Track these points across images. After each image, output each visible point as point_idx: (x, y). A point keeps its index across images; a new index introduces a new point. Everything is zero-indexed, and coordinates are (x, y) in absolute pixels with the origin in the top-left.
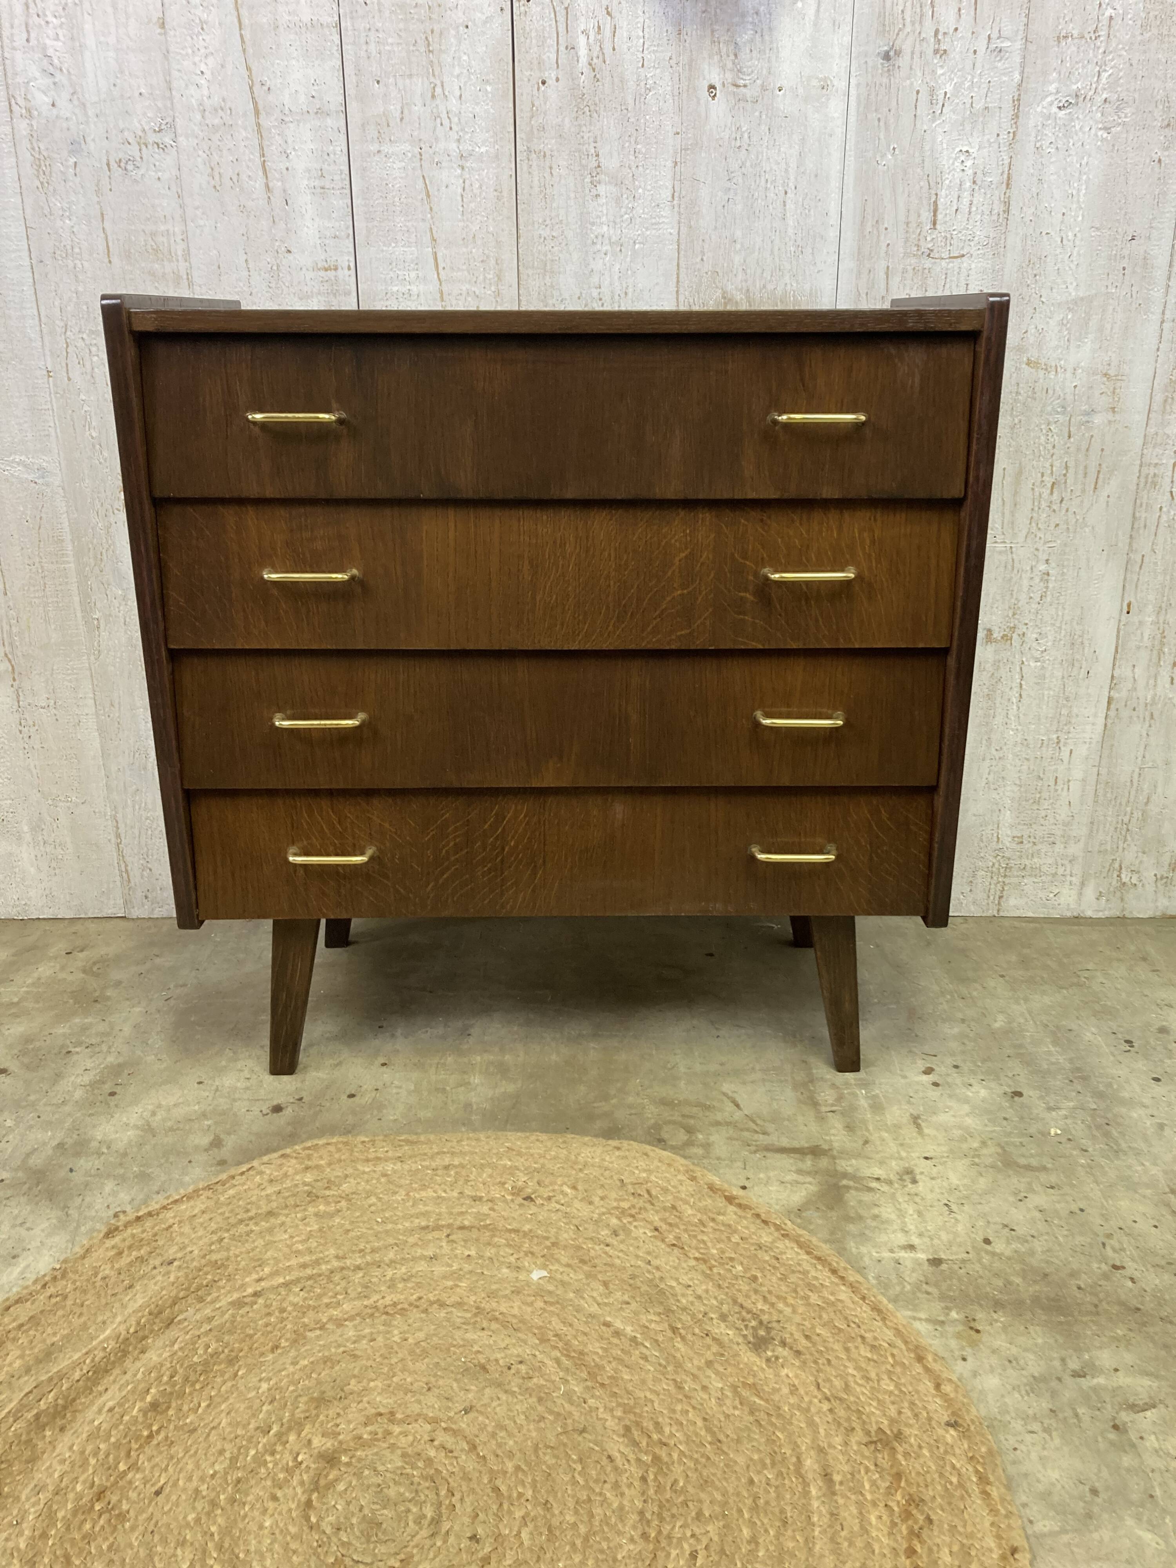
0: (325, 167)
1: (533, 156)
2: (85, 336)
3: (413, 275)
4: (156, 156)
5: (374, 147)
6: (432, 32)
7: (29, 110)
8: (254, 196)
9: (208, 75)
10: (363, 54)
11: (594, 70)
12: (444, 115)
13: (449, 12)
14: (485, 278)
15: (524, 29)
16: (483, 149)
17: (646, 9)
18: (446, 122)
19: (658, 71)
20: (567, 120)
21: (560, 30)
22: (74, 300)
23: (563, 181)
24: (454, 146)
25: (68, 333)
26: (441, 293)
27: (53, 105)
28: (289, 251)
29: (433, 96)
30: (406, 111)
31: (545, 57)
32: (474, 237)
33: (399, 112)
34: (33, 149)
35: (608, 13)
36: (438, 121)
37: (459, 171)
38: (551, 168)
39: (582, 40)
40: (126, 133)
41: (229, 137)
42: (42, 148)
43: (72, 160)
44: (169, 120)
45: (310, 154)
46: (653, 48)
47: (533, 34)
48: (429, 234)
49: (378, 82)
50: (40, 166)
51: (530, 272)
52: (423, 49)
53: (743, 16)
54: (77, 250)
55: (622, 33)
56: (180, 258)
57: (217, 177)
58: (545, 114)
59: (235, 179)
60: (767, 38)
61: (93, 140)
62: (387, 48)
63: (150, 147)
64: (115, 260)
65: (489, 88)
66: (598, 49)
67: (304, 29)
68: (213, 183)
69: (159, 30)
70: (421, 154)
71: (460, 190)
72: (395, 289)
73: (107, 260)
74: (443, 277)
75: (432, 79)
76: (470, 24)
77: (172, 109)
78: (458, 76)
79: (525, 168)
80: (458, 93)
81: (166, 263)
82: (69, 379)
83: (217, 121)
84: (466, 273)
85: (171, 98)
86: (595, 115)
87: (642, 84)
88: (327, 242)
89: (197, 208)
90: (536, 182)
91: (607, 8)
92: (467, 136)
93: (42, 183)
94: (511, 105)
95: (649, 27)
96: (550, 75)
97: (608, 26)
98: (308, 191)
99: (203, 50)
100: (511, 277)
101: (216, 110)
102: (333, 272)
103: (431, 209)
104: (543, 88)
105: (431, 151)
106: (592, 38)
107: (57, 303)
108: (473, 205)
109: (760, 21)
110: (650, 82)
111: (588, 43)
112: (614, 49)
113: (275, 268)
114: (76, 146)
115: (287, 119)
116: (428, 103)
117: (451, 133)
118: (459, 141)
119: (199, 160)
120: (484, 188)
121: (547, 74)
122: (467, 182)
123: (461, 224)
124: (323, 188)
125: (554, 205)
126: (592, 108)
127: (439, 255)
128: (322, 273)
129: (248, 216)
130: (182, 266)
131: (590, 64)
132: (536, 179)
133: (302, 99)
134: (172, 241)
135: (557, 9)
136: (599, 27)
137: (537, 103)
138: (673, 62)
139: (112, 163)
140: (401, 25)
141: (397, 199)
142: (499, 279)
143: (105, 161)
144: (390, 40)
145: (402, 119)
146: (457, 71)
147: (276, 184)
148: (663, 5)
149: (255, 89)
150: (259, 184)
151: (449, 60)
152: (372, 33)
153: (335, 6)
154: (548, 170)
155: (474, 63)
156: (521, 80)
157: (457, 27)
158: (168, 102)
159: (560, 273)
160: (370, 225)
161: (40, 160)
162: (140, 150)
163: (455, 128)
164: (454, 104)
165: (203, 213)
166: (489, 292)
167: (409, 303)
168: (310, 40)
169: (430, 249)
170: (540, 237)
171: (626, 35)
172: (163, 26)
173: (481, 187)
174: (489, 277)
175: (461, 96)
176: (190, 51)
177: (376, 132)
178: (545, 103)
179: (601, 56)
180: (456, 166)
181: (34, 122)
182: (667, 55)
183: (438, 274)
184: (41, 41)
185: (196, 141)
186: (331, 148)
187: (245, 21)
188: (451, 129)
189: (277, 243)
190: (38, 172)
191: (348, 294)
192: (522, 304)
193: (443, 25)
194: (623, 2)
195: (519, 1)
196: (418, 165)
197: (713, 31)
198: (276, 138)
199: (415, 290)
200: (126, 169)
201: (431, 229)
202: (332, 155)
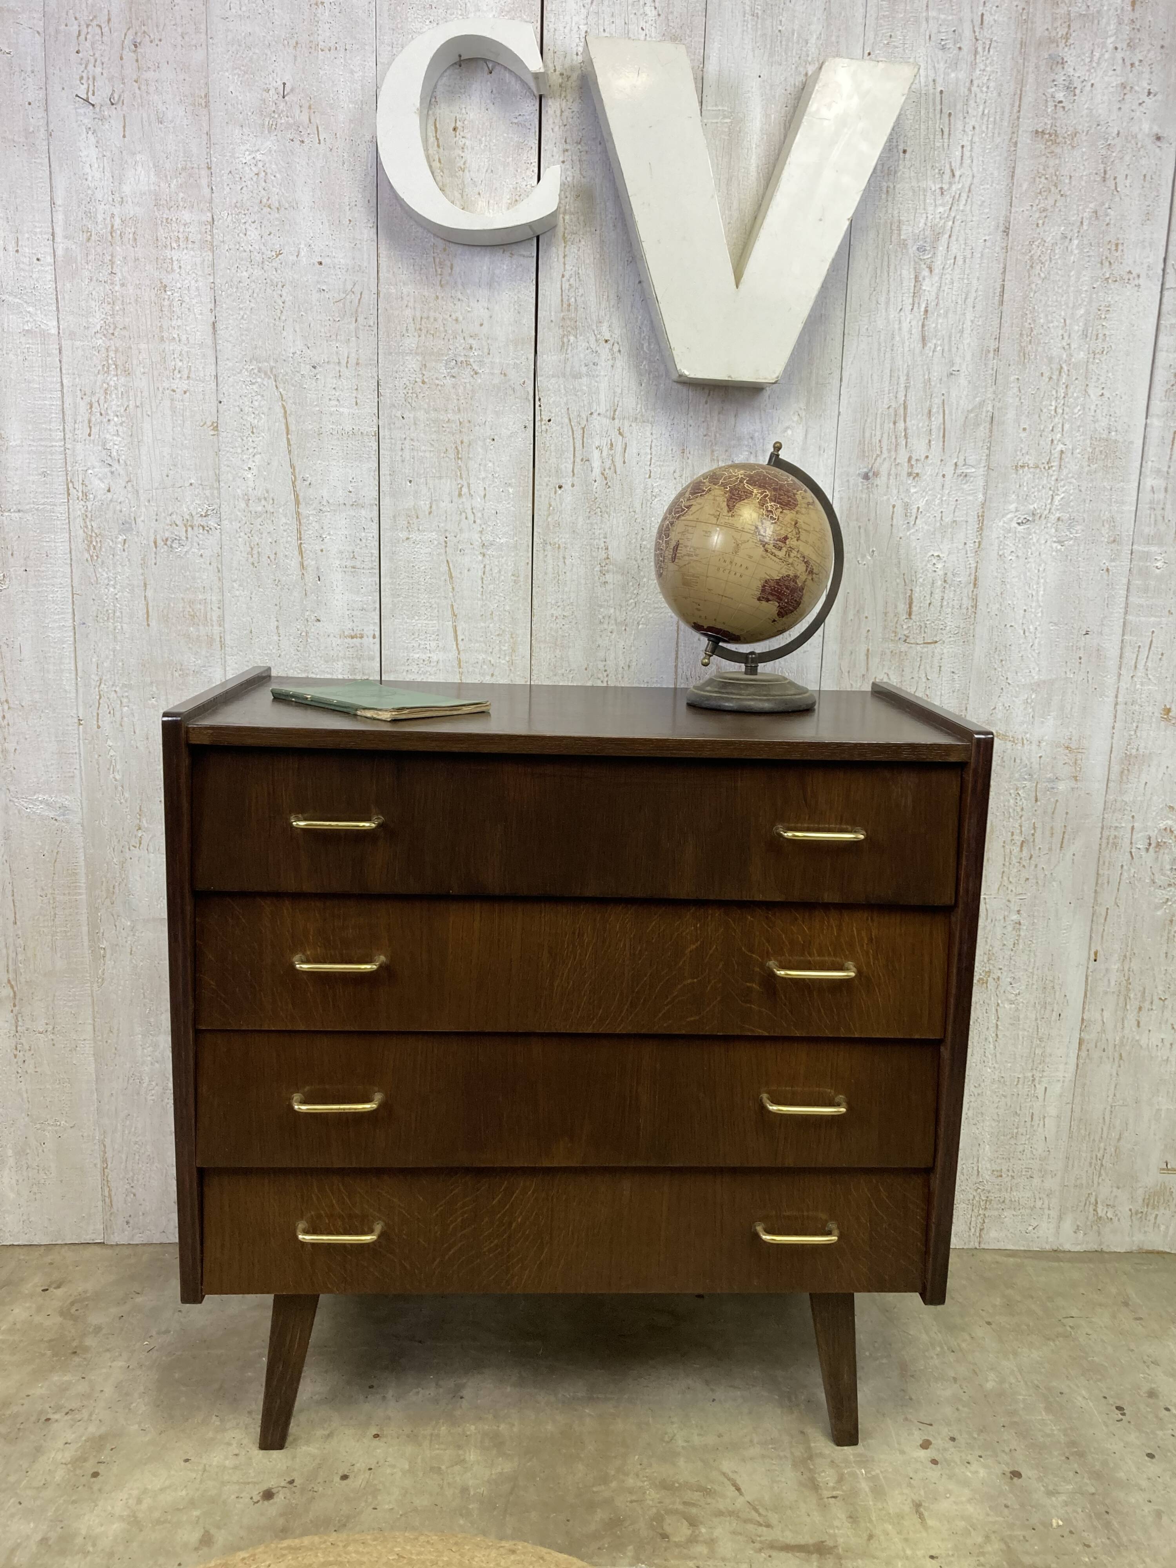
0: (356, 550)
1: (549, 547)
2: (116, 689)
3: (433, 644)
4: (200, 536)
5: (403, 535)
6: (462, 442)
7: (85, 494)
8: (289, 572)
9: (255, 471)
10: (398, 458)
11: (606, 479)
12: (469, 511)
13: (477, 427)
14: (500, 650)
15: (544, 443)
16: (504, 540)
17: (654, 432)
18: (471, 518)
19: (663, 481)
20: (580, 519)
21: (577, 445)
22: (111, 657)
23: (575, 569)
24: (476, 536)
25: (103, 686)
26: (459, 661)
27: (109, 491)
28: (319, 620)
29: (460, 495)
30: (434, 507)
31: (563, 466)
32: (492, 614)
33: (428, 506)
34: (86, 527)
35: (620, 433)
36: (464, 514)
37: (480, 558)
38: (564, 558)
39: (596, 454)
40: (174, 516)
41: (269, 521)
42: (95, 525)
43: (121, 538)
44: (215, 506)
45: (343, 538)
46: (658, 463)
47: (553, 448)
48: (450, 610)
49: (410, 482)
50: (91, 542)
51: (542, 645)
52: (452, 456)
53: (739, 439)
54: (118, 614)
55: (632, 450)
56: (215, 623)
57: (256, 556)
58: (561, 512)
59: (272, 557)
61: (143, 521)
62: (420, 454)
63: (196, 528)
64: (153, 623)
65: (511, 490)
66: (610, 461)
67: (346, 435)
68: (251, 560)
69: (212, 433)
70: (446, 542)
71: (480, 574)
72: (416, 656)
73: (145, 623)
74: (461, 648)
75: (459, 481)
76: (496, 438)
77: (219, 498)
78: (483, 479)
79: (541, 556)
80: (482, 494)
81: (201, 627)
82: (99, 727)
83: (260, 509)
84: (483, 645)
85: (219, 489)
86: (606, 516)
87: (649, 491)
88: (354, 613)
89: (235, 581)
90: (550, 570)
91: (619, 429)
92: (490, 529)
93: (92, 557)
94: (531, 505)
95: (657, 446)
96: (567, 482)
97: (620, 443)
98: (339, 570)
99: (251, 450)
100: (525, 650)
101: (259, 500)
102: (359, 640)
103: (453, 588)
104: (559, 491)
105: (456, 540)
106: (605, 454)
107: (94, 660)
108: (492, 587)
109: (755, 444)
110: (657, 490)
111: (601, 457)
112: (624, 462)
113: (304, 634)
114: (127, 526)
115: (324, 509)
116: (455, 500)
117: (474, 526)
118: (481, 532)
119: (240, 540)
120: (503, 573)
121: (564, 481)
122: (487, 566)
123: (480, 603)
124: (353, 567)
125: (566, 589)
126: (603, 510)
127: (459, 629)
128: (349, 640)
129: (282, 589)
130: (217, 630)
131: (603, 474)
132: (550, 567)
133: (340, 493)
134: (209, 609)
135: (575, 429)
136: (612, 445)
137: (552, 504)
138: (677, 475)
139: (159, 541)
140: (434, 436)
141: (422, 579)
142: (514, 651)
143: (152, 539)
144: (423, 448)
145: (430, 513)
146: (483, 475)
147: (310, 563)
148: (670, 429)
149: (297, 483)
150: (294, 563)
151: (476, 466)
152: (407, 441)
153: (375, 419)
154: (562, 560)
155: (498, 469)
156: (540, 484)
157: (485, 440)
158: (216, 492)
159: (569, 647)
160: (396, 600)
161: (91, 536)
162: (186, 531)
163: (478, 521)
164: (478, 502)
165: (240, 586)
166: (503, 662)
167: (429, 669)
168: (350, 445)
169: (451, 623)
170: (552, 615)
171: (635, 451)
172: (216, 428)
173: (500, 572)
174: (504, 648)
175: (485, 495)
176: (239, 451)
177: (406, 523)
178: (561, 505)
179: (612, 468)
180: (477, 553)
181: (89, 504)
182: (672, 469)
183: (457, 645)
184: (102, 436)
185: (239, 525)
186: (363, 534)
187: (292, 428)
188: (475, 522)
189: (308, 613)
190: (89, 546)
191: (372, 659)
192: (534, 673)
193: (472, 437)
194: (634, 425)
195: (541, 420)
196: (443, 551)
197: (713, 451)
198: (314, 524)
199: (435, 658)
200: (171, 547)
201: (452, 606)
202: (364, 541)
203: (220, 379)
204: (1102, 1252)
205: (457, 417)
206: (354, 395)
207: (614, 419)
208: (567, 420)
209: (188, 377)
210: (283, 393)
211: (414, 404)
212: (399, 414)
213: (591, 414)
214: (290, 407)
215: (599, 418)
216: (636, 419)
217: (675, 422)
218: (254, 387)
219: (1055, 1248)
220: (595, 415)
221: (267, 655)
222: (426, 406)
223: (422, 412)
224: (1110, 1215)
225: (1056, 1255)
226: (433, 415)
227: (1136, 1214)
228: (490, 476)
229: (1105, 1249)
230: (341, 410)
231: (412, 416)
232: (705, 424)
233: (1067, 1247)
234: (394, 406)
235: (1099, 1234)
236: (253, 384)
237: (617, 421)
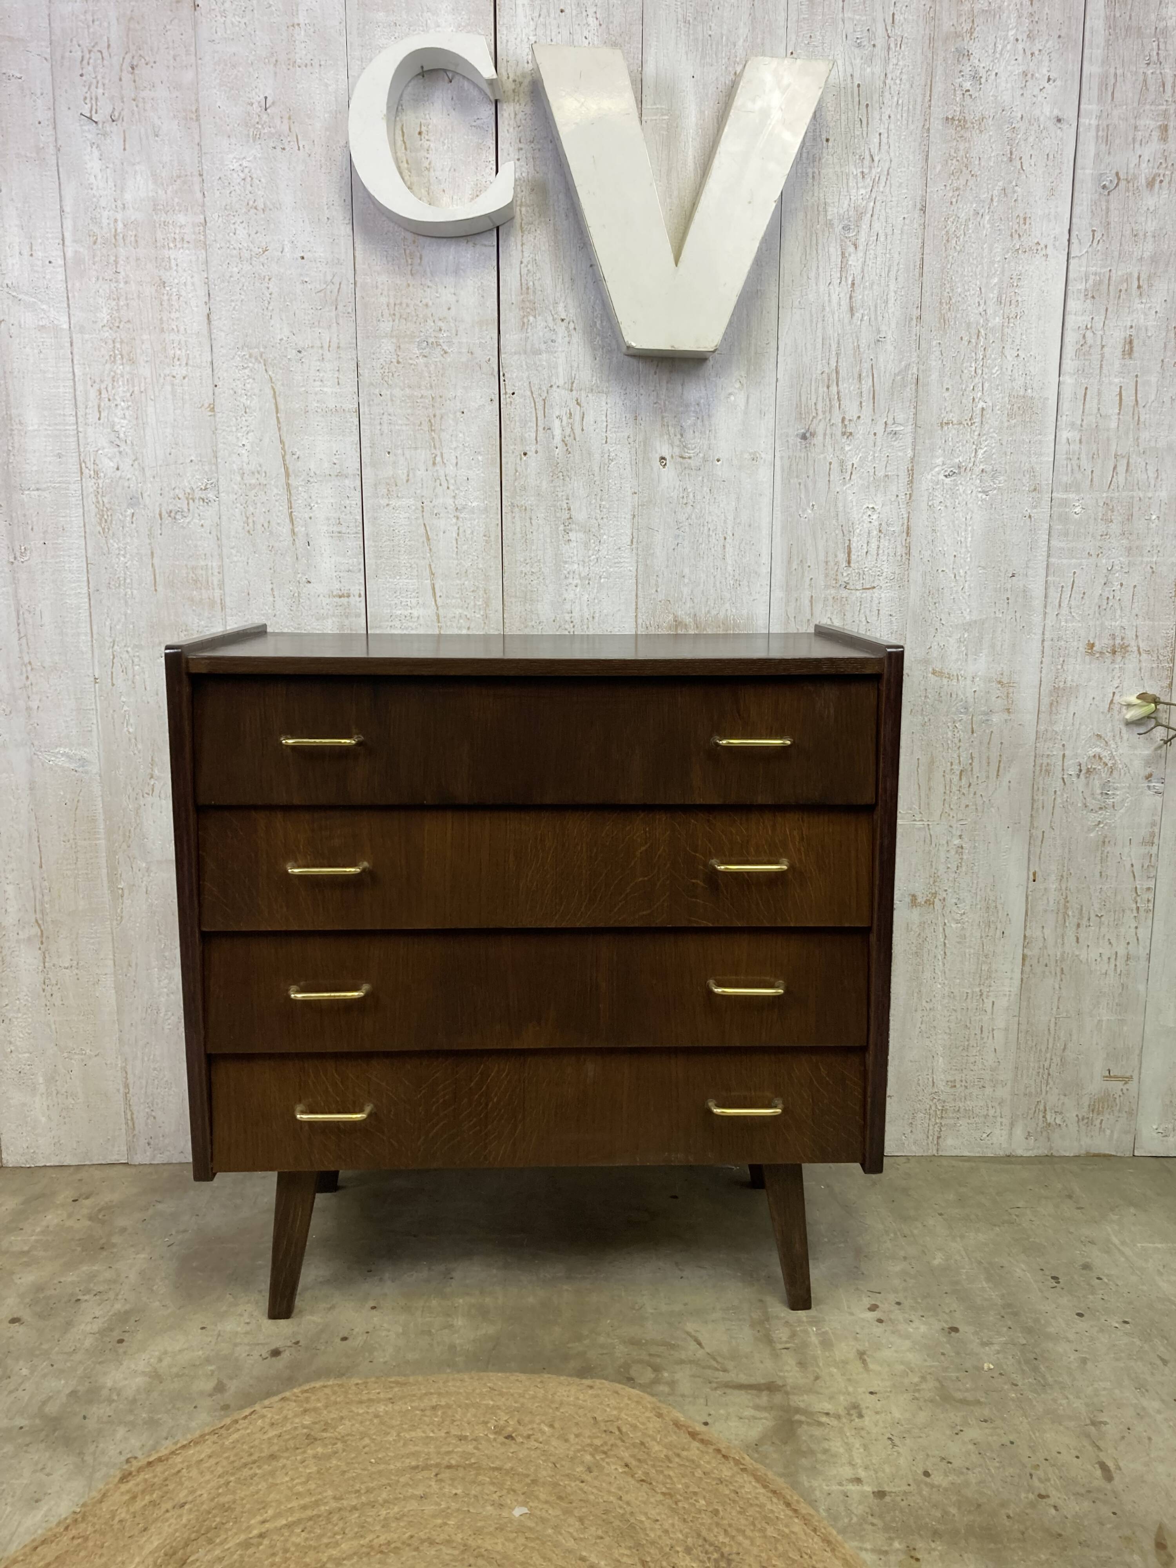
0: (341, 517)
1: (516, 509)
2: (129, 649)
3: (414, 601)
4: (201, 508)
5: (384, 502)
6: (435, 416)
7: (96, 473)
8: (281, 539)
9: (248, 447)
10: (378, 432)
11: (566, 445)
12: (443, 478)
13: (448, 402)
14: (475, 605)
15: (509, 415)
16: (475, 504)
17: (609, 401)
18: (445, 484)
19: (619, 446)
20: (544, 483)
21: (539, 415)
22: (123, 620)
23: (541, 529)
24: (451, 501)
25: (116, 647)
26: (438, 616)
27: (118, 469)
28: (309, 582)
29: (434, 464)
30: (411, 475)
31: (526, 435)
32: (466, 572)
33: (406, 475)
34: (98, 502)
35: (578, 403)
36: (438, 481)
37: (454, 520)
38: (531, 519)
40: (177, 491)
41: (263, 493)
42: (106, 500)
43: (130, 511)
44: (214, 480)
45: (330, 506)
46: (614, 430)
47: (517, 419)
48: (428, 569)
49: (389, 453)
50: (103, 516)
51: (514, 600)
52: (426, 429)
54: (128, 581)
55: (589, 418)
56: (216, 587)
57: (251, 525)
58: (526, 477)
59: (266, 525)
60: (707, 423)
61: (149, 496)
62: (397, 427)
63: (197, 501)
64: (160, 588)
65: (480, 458)
66: (570, 430)
67: (330, 412)
68: (248, 528)
69: (209, 413)
70: (423, 507)
71: (455, 535)
72: (399, 612)
73: (153, 589)
74: (439, 604)
75: (433, 451)
76: (465, 411)
77: (217, 473)
78: (455, 448)
79: (510, 518)
80: (454, 461)
81: (203, 591)
82: (113, 685)
83: (253, 481)
84: (459, 600)
85: (216, 464)
86: (568, 479)
87: (606, 456)
88: (341, 574)
89: (233, 548)
90: (518, 530)
91: (577, 400)
92: (462, 494)
93: (103, 529)
94: (499, 471)
95: (611, 414)
96: (531, 449)
97: (578, 413)
98: (327, 535)
99: (244, 429)
100: (497, 604)
101: (253, 473)
102: (346, 599)
103: (430, 549)
104: (524, 458)
105: (432, 505)
106: (564, 423)
107: (107, 623)
108: (466, 547)
110: (613, 454)
111: (561, 425)
112: (583, 430)
113: (296, 595)
114: (134, 500)
115: (312, 480)
116: (429, 468)
117: (448, 491)
118: (454, 497)
119: (237, 510)
120: (475, 534)
121: (528, 448)
122: (461, 528)
123: (456, 562)
124: (340, 533)
125: (534, 548)
126: (565, 474)
127: (437, 587)
128: (337, 599)
129: (276, 554)
130: (217, 593)
131: (563, 441)
132: (518, 527)
133: (326, 465)
134: (210, 574)
135: (537, 400)
136: (571, 414)
137: (519, 469)
138: (631, 440)
139: (164, 514)
140: (409, 411)
141: (402, 542)
143: (157, 512)
144: (400, 422)
145: (407, 481)
146: (454, 445)
147: (300, 529)
148: (623, 398)
149: (287, 457)
150: (286, 530)
151: (448, 437)
152: (385, 417)
153: (355, 396)
154: (528, 521)
155: (468, 439)
156: (507, 452)
157: (455, 413)
158: (214, 467)
159: (538, 601)
160: (379, 562)
161: (103, 511)
162: (188, 504)
163: (451, 487)
164: (451, 469)
165: (237, 552)
166: (478, 616)
167: (411, 624)
168: (334, 422)
169: (429, 581)
170: (522, 572)
171: (592, 420)
172: (213, 410)
173: (472, 533)
174: (478, 603)
175: (457, 463)
176: (234, 429)
177: (386, 490)
178: (526, 469)
179: (572, 435)
180: (451, 516)
181: (100, 481)
182: (626, 435)
183: (435, 601)
184: (111, 419)
185: (235, 497)
186: (348, 502)
187: (281, 407)
188: (448, 488)
189: (299, 576)
190: (101, 520)
191: (358, 616)
192: (506, 626)
193: (444, 411)
194: (590, 395)
195: (506, 393)
196: (420, 515)
197: (663, 417)
198: (303, 494)
199: (415, 613)
200: (175, 518)
201: (430, 565)
202: (348, 508)
203: (215, 365)
204: (1052, 1156)
205: (430, 392)
206: (336, 376)
207: (571, 390)
208: (529, 393)
209: (187, 364)
210: (273, 375)
211: (390, 382)
212: (377, 391)
213: (551, 386)
214: (279, 387)
215: (558, 390)
216: (592, 390)
217: (628, 391)
218: (246, 371)
219: (1008, 1154)
220: (555, 388)
221: (263, 615)
222: (401, 384)
223: (398, 389)
224: (1058, 1122)
225: (1009, 1159)
226: (408, 391)
227: (1083, 1120)
228: (461, 445)
229: (1055, 1154)
230: (325, 389)
231: (388, 393)
232: (655, 393)
233: (1020, 1152)
234: (372, 384)
235: (1049, 1139)
236: (244, 368)
237: (574, 392)
